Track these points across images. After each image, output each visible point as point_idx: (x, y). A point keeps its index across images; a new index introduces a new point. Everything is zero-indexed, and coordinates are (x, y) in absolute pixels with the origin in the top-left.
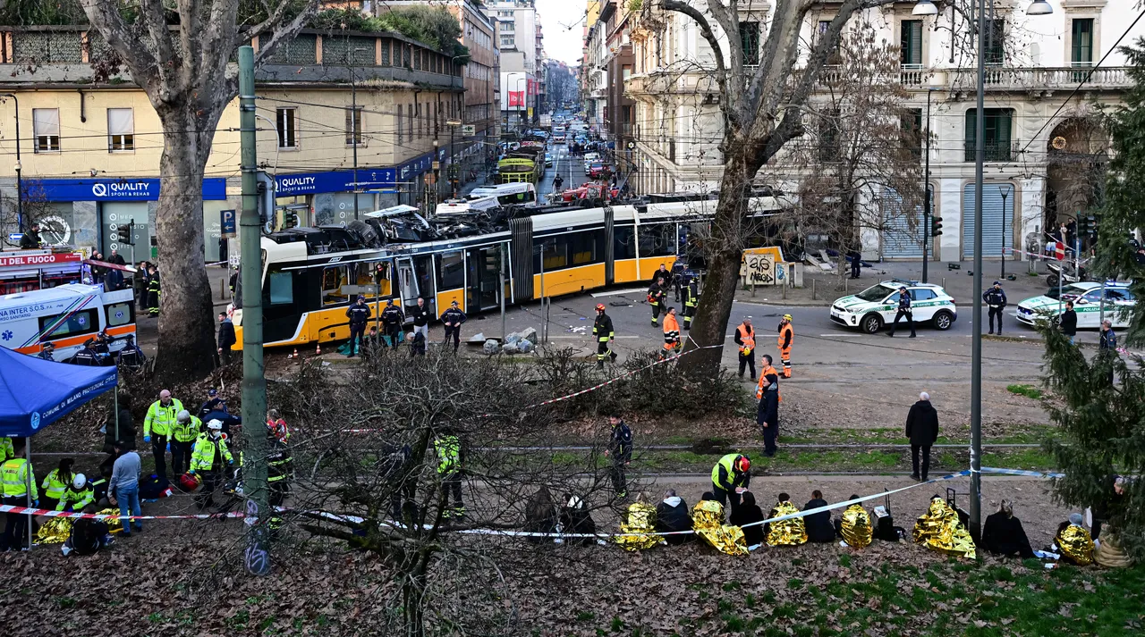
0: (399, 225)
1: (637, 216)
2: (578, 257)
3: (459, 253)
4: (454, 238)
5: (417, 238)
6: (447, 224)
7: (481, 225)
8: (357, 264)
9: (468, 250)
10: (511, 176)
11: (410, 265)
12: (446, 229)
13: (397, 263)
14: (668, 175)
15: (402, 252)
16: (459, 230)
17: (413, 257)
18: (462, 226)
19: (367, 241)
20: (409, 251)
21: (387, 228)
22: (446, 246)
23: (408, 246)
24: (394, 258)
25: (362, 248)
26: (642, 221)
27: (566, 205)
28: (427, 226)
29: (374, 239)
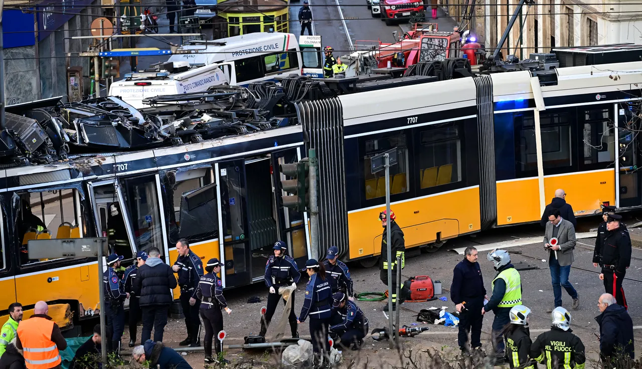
0: (87, 118)
1: (539, 93)
2: (428, 177)
3: (207, 171)
4: (195, 141)
5: (124, 144)
6: (179, 115)
7: (242, 116)
8: (15, 196)
9: (222, 165)
10: (245, 19)
11: (115, 197)
12: (177, 124)
13: (91, 193)
14: (577, 10)
15: (98, 170)
16: (201, 126)
17: (121, 179)
18: (206, 118)
19: (30, 150)
20: (112, 168)
21: (64, 126)
22: (180, 158)
23: (108, 159)
24: (84, 183)
25: (21, 164)
26: (548, 101)
27: (396, 75)
28: (142, 120)
29: (42, 148)
